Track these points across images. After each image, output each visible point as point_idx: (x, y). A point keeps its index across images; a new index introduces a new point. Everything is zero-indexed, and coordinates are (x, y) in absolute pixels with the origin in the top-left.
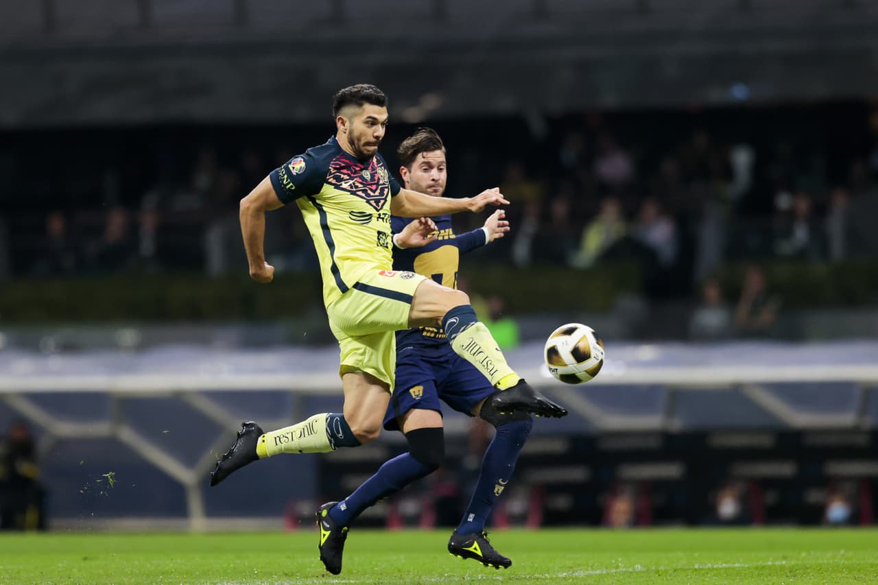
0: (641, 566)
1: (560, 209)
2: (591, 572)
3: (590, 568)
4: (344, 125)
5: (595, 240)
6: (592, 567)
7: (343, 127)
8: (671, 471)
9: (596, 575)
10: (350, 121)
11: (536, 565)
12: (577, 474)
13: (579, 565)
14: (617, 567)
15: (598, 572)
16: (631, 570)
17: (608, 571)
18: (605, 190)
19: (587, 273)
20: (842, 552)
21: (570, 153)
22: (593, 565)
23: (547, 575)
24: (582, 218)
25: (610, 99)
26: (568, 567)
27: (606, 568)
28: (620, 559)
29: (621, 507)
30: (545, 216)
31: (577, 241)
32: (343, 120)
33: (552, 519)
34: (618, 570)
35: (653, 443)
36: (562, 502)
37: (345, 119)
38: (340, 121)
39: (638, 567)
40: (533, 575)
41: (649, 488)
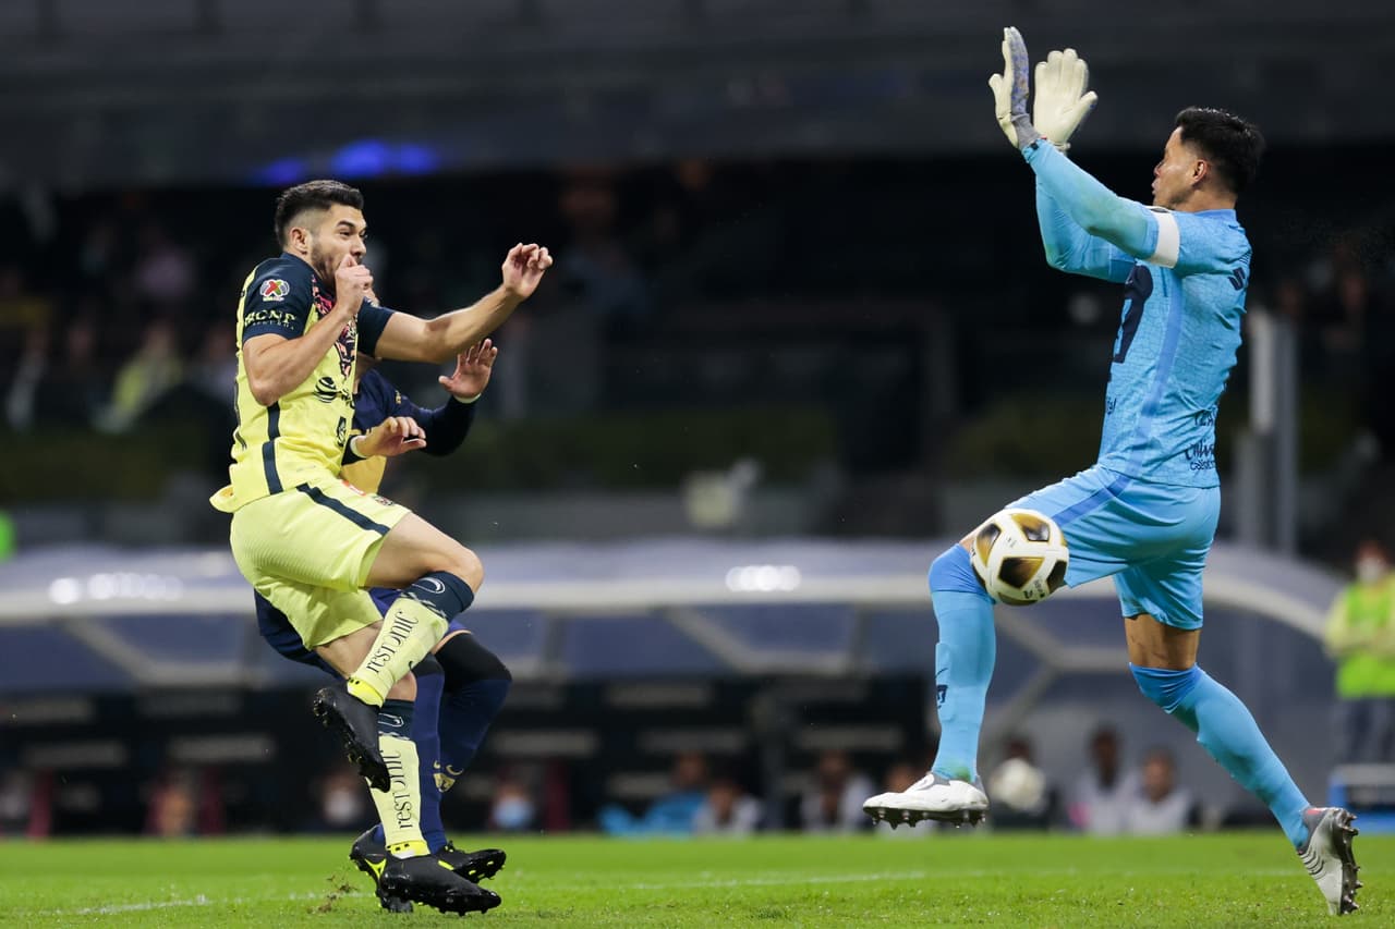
0: (206, 897)
1: (80, 340)
2: (127, 907)
3: (125, 901)
4: (303, 241)
5: (134, 389)
6: (129, 898)
7: (301, 244)
8: (252, 748)
9: (135, 911)
10: (312, 232)
11: (42, 896)
12: (107, 754)
13: (109, 896)
14: (169, 899)
15: (139, 906)
16: (189, 903)
17: (155, 905)
18: (149, 311)
19: (122, 441)
20: (518, 873)
21: (96, 253)
22: (132, 895)
23: (58, 912)
24: (115, 355)
25: (159, 167)
26: (92, 899)
27: (152, 900)
28: (173, 887)
29: (175, 805)
30: (57, 352)
31: (106, 389)
32: (300, 233)
33: (68, 825)
34: (170, 904)
35: (225, 706)
36: (82, 798)
37: (304, 231)
38: (297, 235)
39: (202, 900)
40: (37, 912)
41: (218, 775)
